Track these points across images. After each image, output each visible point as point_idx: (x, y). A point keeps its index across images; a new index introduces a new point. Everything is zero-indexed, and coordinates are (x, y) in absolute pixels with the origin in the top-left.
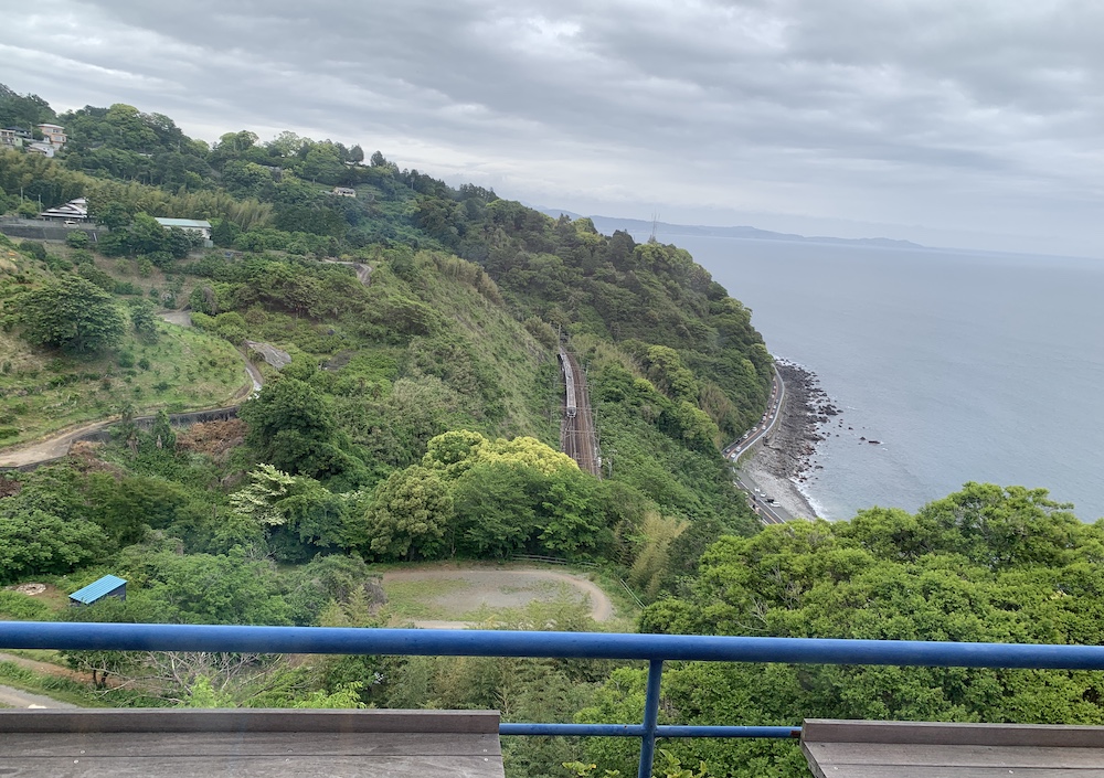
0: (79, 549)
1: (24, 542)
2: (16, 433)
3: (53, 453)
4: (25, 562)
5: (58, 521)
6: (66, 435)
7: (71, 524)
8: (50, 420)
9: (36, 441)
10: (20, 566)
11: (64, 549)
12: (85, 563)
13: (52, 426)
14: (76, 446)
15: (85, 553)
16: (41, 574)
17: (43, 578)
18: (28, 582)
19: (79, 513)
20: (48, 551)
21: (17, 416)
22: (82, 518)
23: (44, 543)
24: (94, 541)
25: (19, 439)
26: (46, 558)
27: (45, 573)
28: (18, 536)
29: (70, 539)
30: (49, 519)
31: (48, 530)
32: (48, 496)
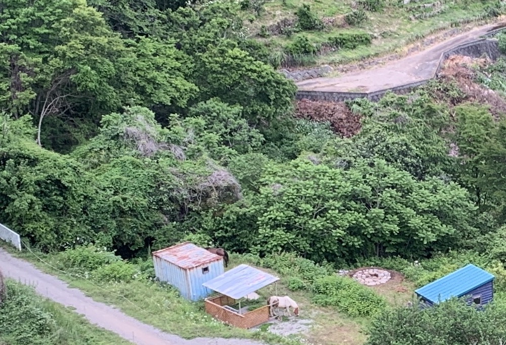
0: (437, 222)
1: (363, 206)
2: (367, 41)
3: (416, 73)
4: (364, 236)
5: (408, 178)
6: (436, 45)
7: (426, 184)
8: (414, 21)
9: (395, 54)
10: (357, 242)
11: (416, 222)
12: (446, 245)
13: (417, 31)
14: (449, 63)
15: (444, 229)
16: (386, 255)
17: (388, 262)
18: (369, 266)
19: (438, 168)
20: (394, 221)
21: (368, 14)
22: (444, 175)
23: (388, 210)
24: (457, 212)
25: (371, 50)
26: (391, 232)
27: (392, 254)
28: (354, 197)
29: (423, 206)
30: (395, 174)
31: (394, 192)
32: (394, 139)
